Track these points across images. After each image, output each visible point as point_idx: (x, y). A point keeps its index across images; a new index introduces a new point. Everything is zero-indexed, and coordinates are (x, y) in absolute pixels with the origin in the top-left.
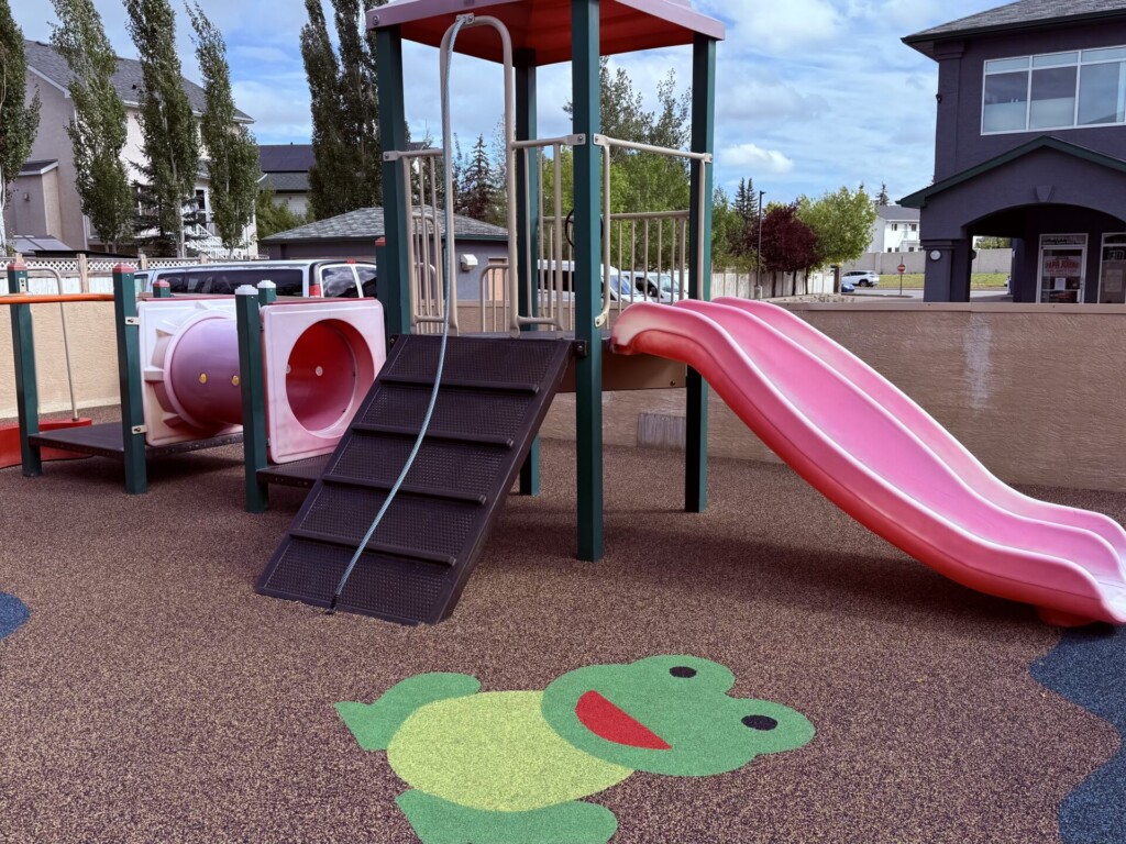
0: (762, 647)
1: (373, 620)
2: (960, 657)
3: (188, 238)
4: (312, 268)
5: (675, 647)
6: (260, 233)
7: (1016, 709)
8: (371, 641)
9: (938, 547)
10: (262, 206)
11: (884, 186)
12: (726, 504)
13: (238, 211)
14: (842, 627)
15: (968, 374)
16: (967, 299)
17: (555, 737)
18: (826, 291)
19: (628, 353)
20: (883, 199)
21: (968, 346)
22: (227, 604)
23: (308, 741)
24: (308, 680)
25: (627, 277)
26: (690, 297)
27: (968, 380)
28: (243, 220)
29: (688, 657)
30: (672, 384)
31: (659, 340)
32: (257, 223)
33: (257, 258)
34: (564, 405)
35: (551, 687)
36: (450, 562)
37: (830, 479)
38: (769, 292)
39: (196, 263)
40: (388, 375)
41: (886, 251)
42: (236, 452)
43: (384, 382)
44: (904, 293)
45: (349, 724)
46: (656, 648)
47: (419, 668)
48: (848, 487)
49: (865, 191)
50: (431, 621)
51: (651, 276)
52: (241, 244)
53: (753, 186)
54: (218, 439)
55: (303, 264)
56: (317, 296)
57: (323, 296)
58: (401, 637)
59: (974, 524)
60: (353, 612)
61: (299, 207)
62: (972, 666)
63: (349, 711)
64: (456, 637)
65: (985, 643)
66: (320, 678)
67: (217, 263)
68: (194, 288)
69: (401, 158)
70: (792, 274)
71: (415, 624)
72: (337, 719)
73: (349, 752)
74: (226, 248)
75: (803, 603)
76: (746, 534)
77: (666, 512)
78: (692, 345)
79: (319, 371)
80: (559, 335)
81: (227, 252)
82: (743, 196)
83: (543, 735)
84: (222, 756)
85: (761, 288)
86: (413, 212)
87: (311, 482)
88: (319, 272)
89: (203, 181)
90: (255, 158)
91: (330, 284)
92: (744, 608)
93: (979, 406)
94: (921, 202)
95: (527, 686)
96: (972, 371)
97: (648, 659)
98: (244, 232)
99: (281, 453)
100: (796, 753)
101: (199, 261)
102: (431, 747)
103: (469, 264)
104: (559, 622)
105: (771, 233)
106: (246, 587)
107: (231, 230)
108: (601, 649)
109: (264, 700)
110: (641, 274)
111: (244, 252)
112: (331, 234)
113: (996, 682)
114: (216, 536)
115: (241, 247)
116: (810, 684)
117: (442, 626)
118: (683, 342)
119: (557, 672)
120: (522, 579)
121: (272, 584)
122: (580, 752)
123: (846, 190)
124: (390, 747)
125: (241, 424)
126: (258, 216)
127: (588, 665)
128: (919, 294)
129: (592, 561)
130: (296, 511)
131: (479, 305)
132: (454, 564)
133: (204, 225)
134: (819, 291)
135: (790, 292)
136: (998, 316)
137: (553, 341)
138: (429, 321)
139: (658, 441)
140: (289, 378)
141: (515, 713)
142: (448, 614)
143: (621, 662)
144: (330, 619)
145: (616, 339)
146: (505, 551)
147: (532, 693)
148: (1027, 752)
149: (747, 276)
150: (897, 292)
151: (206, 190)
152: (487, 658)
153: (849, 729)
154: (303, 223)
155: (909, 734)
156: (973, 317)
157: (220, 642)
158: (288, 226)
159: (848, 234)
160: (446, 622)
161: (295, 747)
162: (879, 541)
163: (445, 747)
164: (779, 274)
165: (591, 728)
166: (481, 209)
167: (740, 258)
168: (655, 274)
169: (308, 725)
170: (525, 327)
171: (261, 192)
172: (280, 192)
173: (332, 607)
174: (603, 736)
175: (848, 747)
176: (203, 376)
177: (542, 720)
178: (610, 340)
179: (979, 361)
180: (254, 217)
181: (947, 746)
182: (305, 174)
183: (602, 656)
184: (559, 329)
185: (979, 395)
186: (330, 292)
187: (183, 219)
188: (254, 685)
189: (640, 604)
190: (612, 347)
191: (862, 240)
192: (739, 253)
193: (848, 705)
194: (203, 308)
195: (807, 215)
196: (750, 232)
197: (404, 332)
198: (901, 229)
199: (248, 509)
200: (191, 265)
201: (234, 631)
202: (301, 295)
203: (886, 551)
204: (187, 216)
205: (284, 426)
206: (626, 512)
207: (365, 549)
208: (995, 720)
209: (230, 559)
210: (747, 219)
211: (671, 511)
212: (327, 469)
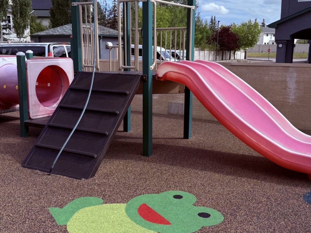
0: (207, 188)
1: (65, 177)
2: (278, 192)
3: (4, 34)
4: (49, 46)
5: (176, 188)
6: (31, 33)
7: (297, 211)
8: (64, 185)
9: (272, 152)
10: (32, 22)
11: (264, 20)
12: (198, 136)
13: (23, 24)
14: (237, 181)
15: (288, 89)
16: (291, 62)
17: (129, 220)
18: (241, 58)
19: (162, 80)
20: (263, 25)
21: (288, 79)
22: (11, 171)
23: (38, 222)
24: (39, 199)
25: (169, 52)
26: (186, 60)
27: (288, 92)
28: (25, 27)
29: (180, 192)
30: (179, 92)
31: (173, 75)
32: (30, 29)
33: (30, 42)
34: (139, 99)
35: (129, 202)
36: (94, 156)
37: (234, 127)
38: (221, 59)
39: (6, 44)
40: (73, 87)
41: (264, 44)
42: (17, 114)
43: (72, 89)
44: (270, 59)
45: (53, 216)
46: (169, 188)
47: (81, 195)
48: (241, 130)
49: (257, 21)
50: (87, 178)
51: (177, 52)
52: (24, 36)
53: (216, 19)
54: (11, 110)
55: (46, 44)
56: (51, 57)
57: (53, 57)
58: (75, 184)
59: (285, 144)
60: (58, 174)
61: (46, 23)
62: (283, 195)
63: (54, 211)
64: (95, 184)
65: (288, 187)
66: (44, 198)
67: (14, 44)
68: (5, 53)
69: (78, 5)
70: (229, 51)
71: (80, 179)
72: (49, 213)
73: (53, 226)
74: (18, 38)
75: (224, 172)
76: (205, 147)
77: (176, 139)
78: (185, 77)
79: (49, 85)
80: (137, 73)
81: (18, 39)
82: (212, 22)
83: (125, 219)
84: (5, 227)
85: (218, 57)
86: (82, 26)
87: (44, 126)
88: (51, 47)
89: (10, 12)
90: (30, 4)
91: (56, 52)
92: (202, 174)
93: (291, 101)
94: (275, 25)
95: (121, 202)
96: (289, 88)
97: (165, 192)
98: (25, 32)
99: (33, 115)
100: (217, 226)
101: (8, 43)
102: (83, 224)
103: (109, 46)
104: (134, 179)
105: (222, 36)
106: (18, 165)
107: (20, 31)
108: (149, 188)
109: (22, 206)
110: (174, 51)
111: (25, 40)
112: (58, 33)
113: (291, 201)
114: (8, 146)
115: (24, 38)
116: (223, 201)
117: (90, 180)
118: (182, 76)
119: (132, 197)
120: (122, 162)
121: (28, 164)
122: (138, 226)
123: (250, 21)
124: (68, 224)
125: (18, 104)
126: (31, 26)
127: (143, 194)
128: (274, 60)
129: (148, 156)
130: (38, 137)
131: (109, 61)
132: (96, 157)
133: (10, 29)
134: (239, 58)
135: (229, 59)
136: (299, 68)
137: (135, 75)
138: (89, 67)
139: (176, 112)
140: (37, 87)
141: (115, 212)
142: (93, 175)
143: (156, 193)
144: (49, 177)
145: (158, 75)
146: (116, 152)
147: (122, 204)
148: (300, 227)
149: (213, 52)
150: (267, 59)
151: (11, 16)
152: (107, 191)
153: (236, 218)
154: (48, 29)
155: (258, 220)
156: (290, 69)
157: (7, 185)
158: (42, 30)
159: (250, 38)
160: (92, 179)
161: (33, 224)
162: (252, 150)
163: (88, 224)
164: (224, 52)
165: (143, 217)
166: (114, 25)
167: (210, 46)
168: (179, 51)
169: (38, 216)
170: (126, 70)
171: (32, 17)
172: (39, 17)
173: (50, 172)
174: (147, 220)
175: (235, 224)
176: (5, 86)
177: (125, 214)
178: (156, 75)
179: (292, 85)
180: (29, 26)
181: (271, 224)
182: (48, 11)
183: (149, 191)
184: (137, 71)
185: (292, 97)
186: (56, 55)
187: (2, 27)
188: (19, 201)
189: (164, 172)
190: (156, 77)
191: (256, 40)
192: (210, 44)
193: (237, 209)
194: (5, 60)
195: (235, 30)
196: (214, 36)
197: (79, 71)
198: (269, 36)
199: (21, 135)
200: (5, 44)
201: (13, 181)
202: (45, 56)
203: (255, 154)
204: (4, 26)
205: (35, 105)
206: (162, 138)
207: (62, 151)
208: (289, 215)
209: (13, 154)
210: (213, 31)
211: (178, 138)
212: (50, 121)
